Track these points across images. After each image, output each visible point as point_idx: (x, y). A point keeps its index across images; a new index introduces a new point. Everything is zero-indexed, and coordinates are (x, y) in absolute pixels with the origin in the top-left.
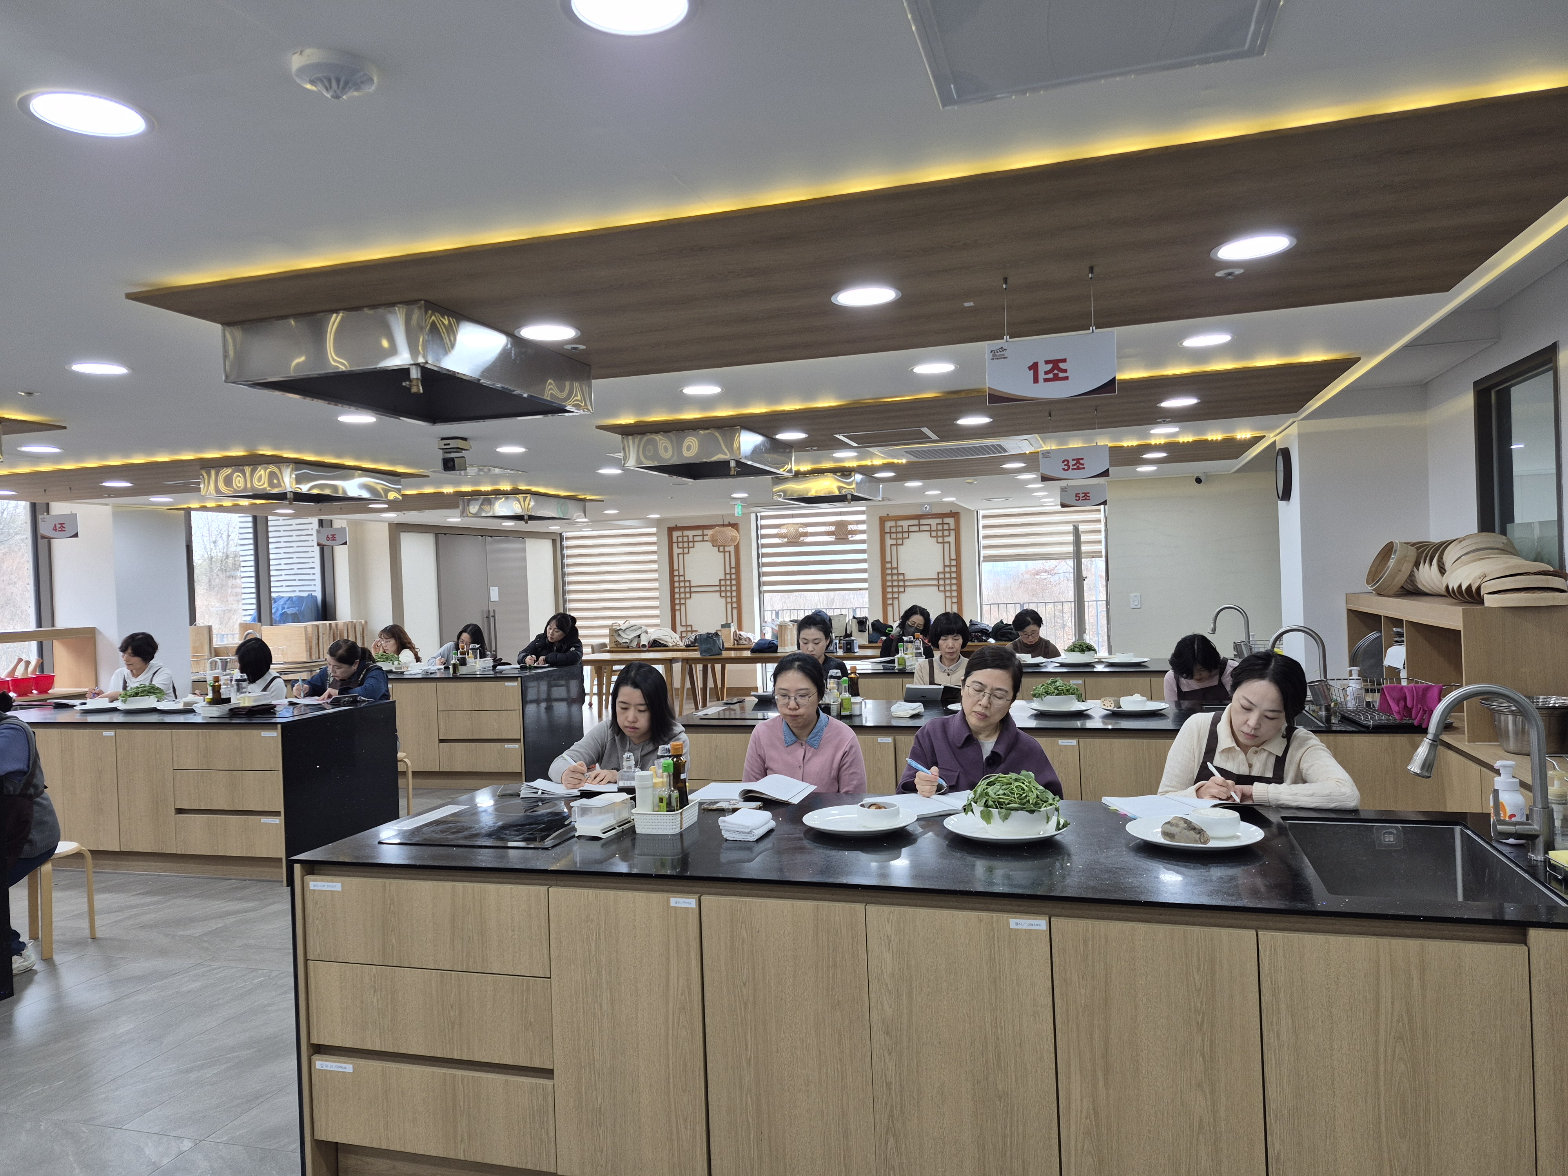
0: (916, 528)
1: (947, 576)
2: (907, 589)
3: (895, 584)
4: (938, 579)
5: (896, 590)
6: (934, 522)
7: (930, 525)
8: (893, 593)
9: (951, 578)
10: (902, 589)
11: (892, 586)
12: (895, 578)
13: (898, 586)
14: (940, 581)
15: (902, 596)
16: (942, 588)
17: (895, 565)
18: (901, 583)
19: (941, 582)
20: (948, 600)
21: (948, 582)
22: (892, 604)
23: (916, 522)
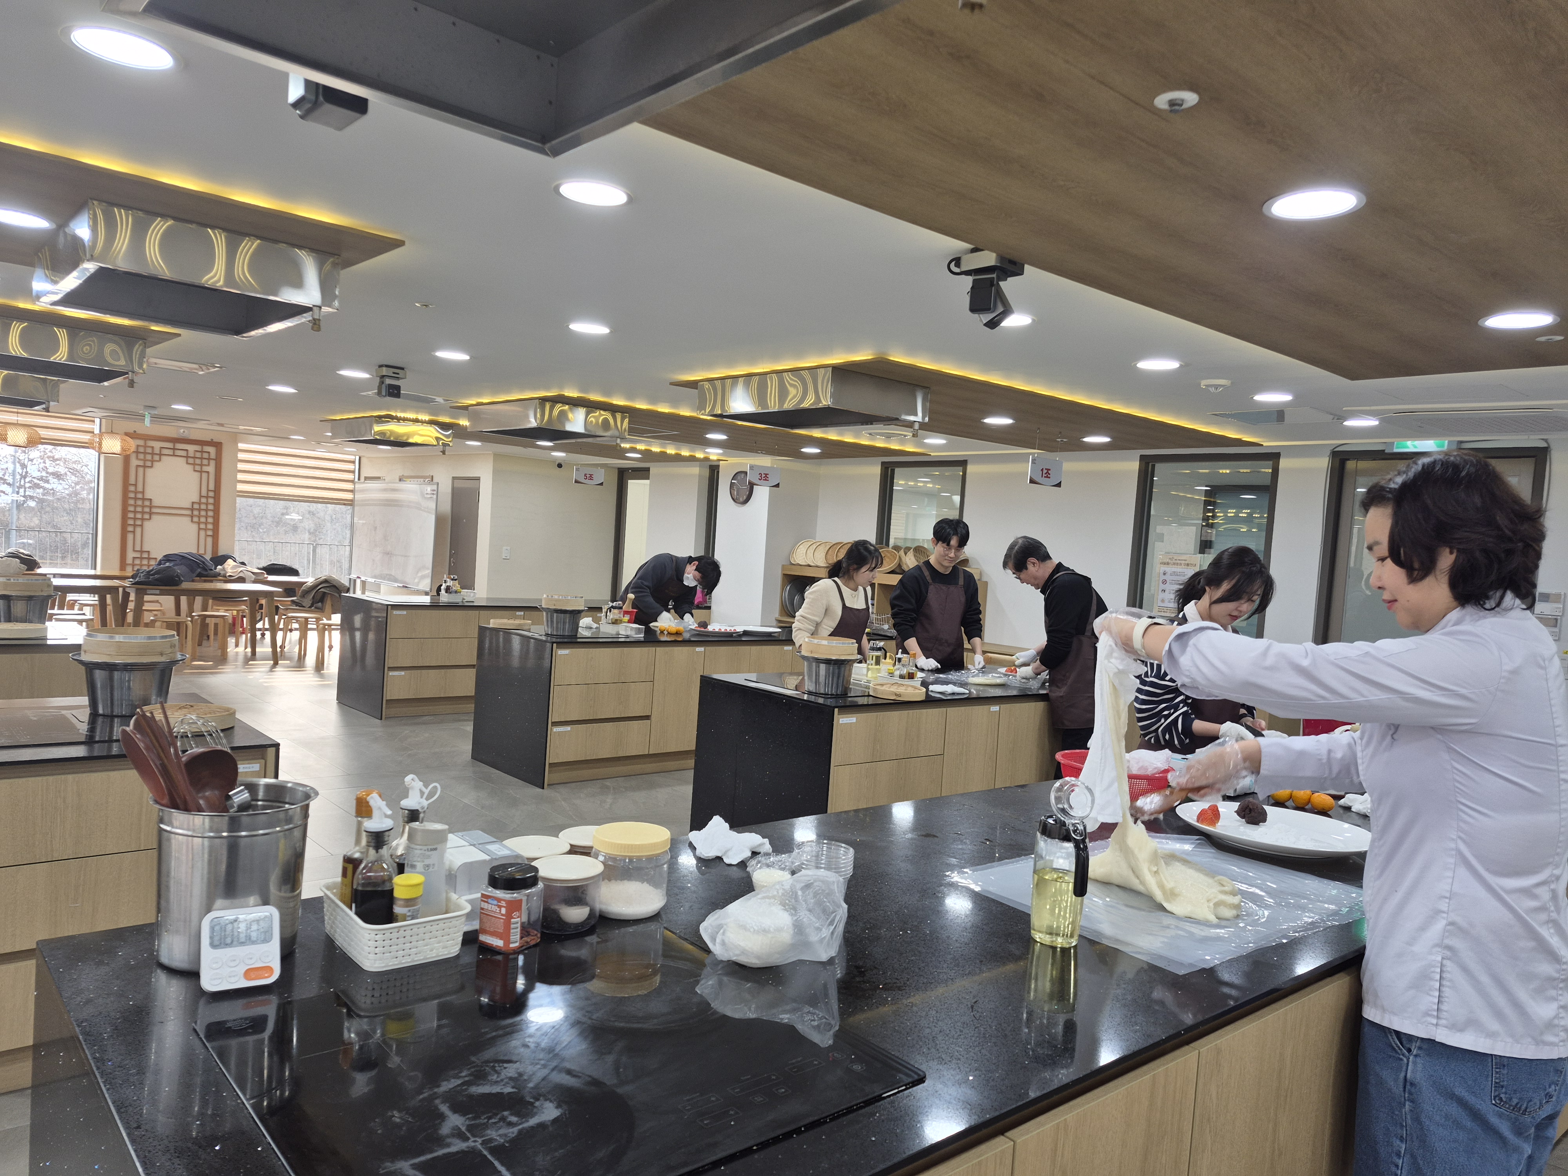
0: (170, 452)
1: (203, 507)
2: (154, 517)
3: (139, 509)
4: (192, 509)
5: (139, 516)
6: (191, 448)
7: (187, 450)
8: (135, 519)
9: (207, 510)
10: (147, 516)
11: (135, 512)
12: (139, 503)
13: (143, 513)
14: (193, 512)
15: (146, 523)
16: (196, 519)
17: (140, 488)
18: (147, 510)
19: (196, 513)
20: (202, 533)
21: (203, 513)
22: (134, 532)
23: (170, 445)
